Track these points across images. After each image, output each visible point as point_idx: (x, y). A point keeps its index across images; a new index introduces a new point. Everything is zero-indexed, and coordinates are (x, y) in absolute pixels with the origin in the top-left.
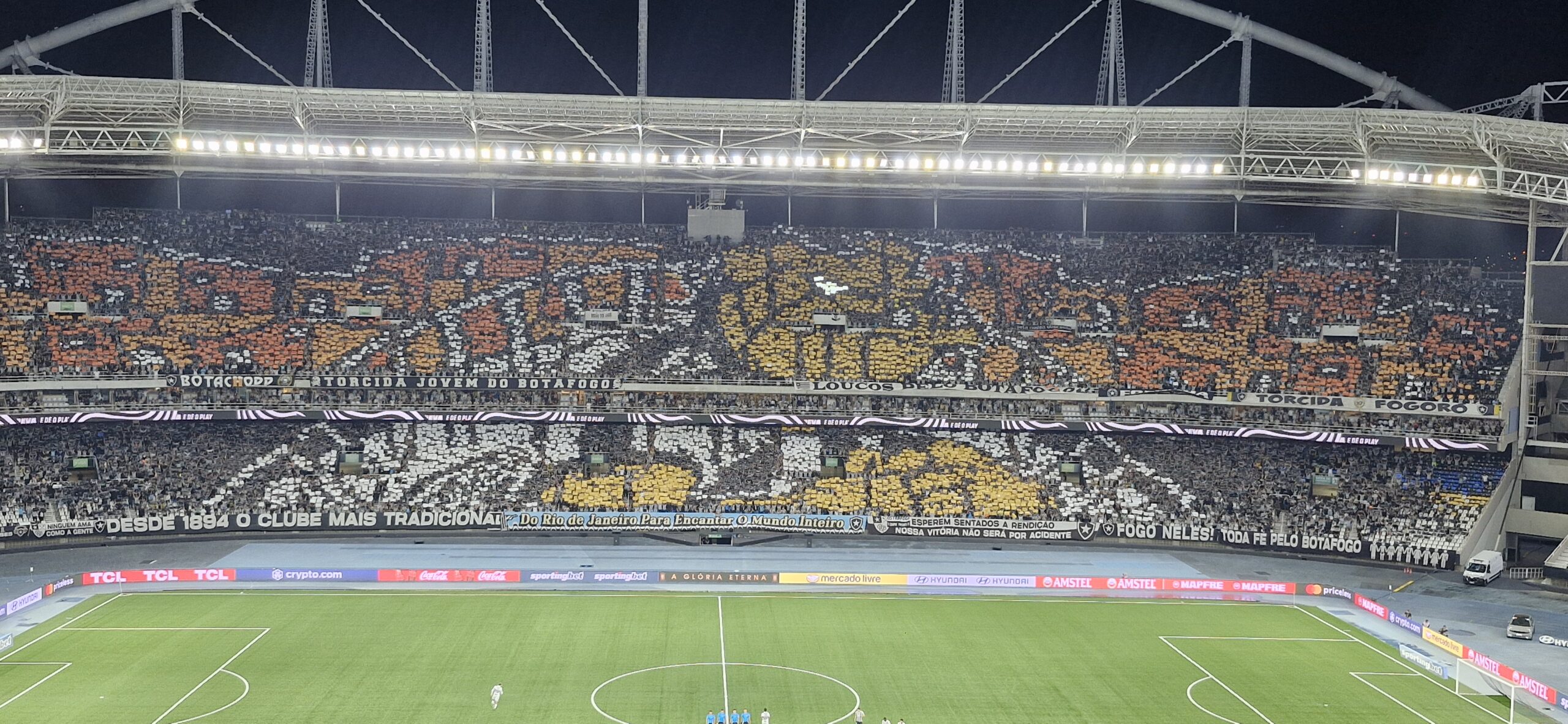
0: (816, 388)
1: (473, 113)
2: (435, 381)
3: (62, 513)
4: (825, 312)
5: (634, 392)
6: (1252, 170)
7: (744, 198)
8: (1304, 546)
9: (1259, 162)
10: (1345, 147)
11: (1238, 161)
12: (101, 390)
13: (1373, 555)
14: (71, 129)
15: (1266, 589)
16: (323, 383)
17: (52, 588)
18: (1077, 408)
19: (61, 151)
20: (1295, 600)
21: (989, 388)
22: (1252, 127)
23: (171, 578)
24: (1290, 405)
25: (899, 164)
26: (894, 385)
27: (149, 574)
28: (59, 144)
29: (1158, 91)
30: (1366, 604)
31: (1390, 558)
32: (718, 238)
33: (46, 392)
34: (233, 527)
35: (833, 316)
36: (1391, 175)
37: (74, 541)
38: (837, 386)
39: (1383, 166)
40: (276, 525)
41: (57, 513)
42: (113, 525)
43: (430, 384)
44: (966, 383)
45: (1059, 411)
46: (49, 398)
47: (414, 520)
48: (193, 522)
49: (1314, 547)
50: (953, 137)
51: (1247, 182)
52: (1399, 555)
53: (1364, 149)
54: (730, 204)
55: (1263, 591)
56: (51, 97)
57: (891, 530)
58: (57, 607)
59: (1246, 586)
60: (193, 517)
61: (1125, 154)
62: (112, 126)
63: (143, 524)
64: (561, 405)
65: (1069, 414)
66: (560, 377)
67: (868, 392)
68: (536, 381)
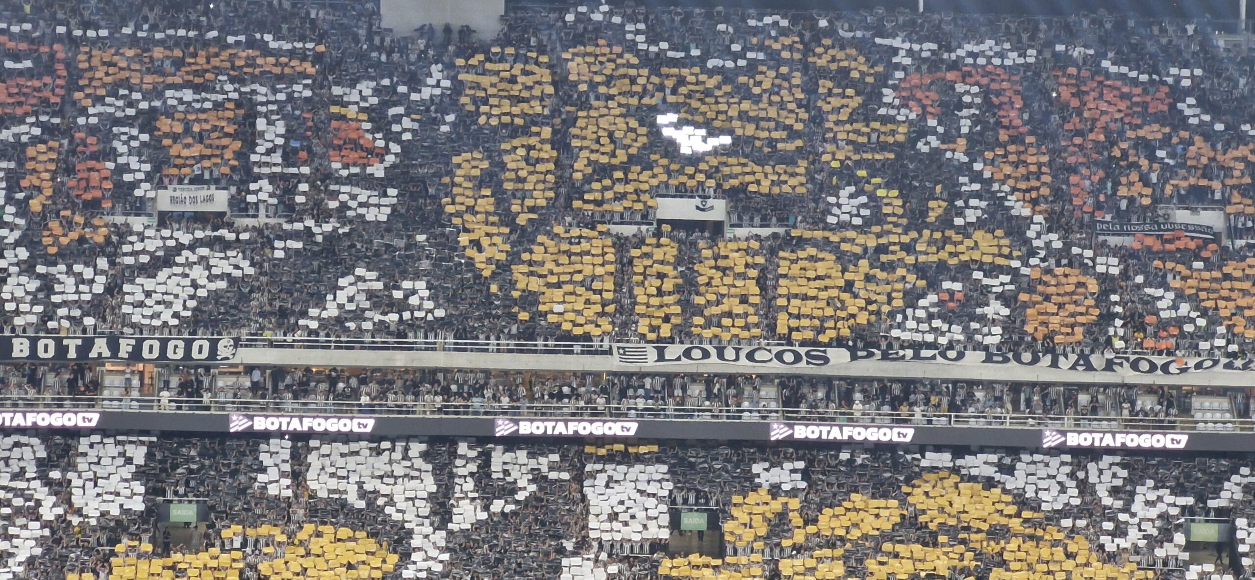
0: (661, 358)
4: (682, 192)
5: (262, 368)
18: (1225, 403)
21: (1035, 360)
26: (831, 352)
32: (447, 29)
35: (697, 201)
44: (986, 348)
45: (1186, 410)
64: (106, 394)
65: (1208, 416)
66: (102, 335)
67: (776, 367)
68: (52, 344)
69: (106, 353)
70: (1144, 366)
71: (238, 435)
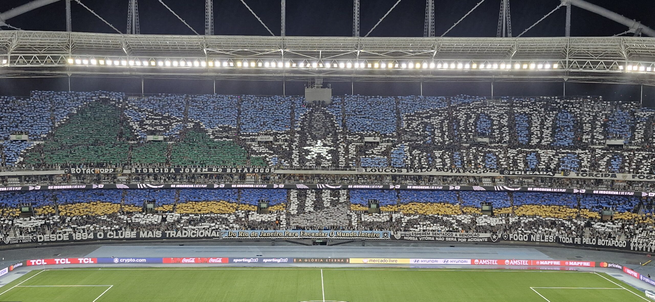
0: (366, 171)
1: (205, 45)
2: (188, 169)
3: (17, 233)
4: (370, 136)
5: (281, 174)
6: (572, 67)
7: (331, 83)
8: (599, 244)
9: (575, 62)
10: (616, 55)
11: (565, 62)
12: (34, 176)
13: (632, 249)
14: (20, 55)
15: (581, 265)
16: (137, 171)
17: (13, 267)
18: (490, 180)
19: (15, 65)
20: (595, 270)
21: (448, 171)
22: (571, 46)
23: (67, 262)
24: (591, 177)
25: (404, 66)
26: (403, 170)
27: (57, 260)
28: (15, 62)
29: (527, 30)
30: (629, 271)
31: (640, 250)
32: (319, 101)
33: (9, 177)
34: (95, 238)
35: (373, 138)
36: (638, 68)
37: (22, 245)
38: (376, 171)
39: (634, 64)
40: (115, 237)
41: (15, 232)
42: (41, 238)
43: (186, 171)
44: (437, 168)
45: (481, 181)
46: (11, 179)
47: (179, 234)
48: (77, 236)
49: (603, 245)
50: (429, 53)
51: (570, 72)
52: (644, 248)
53: (625, 56)
54: (325, 86)
55: (579, 266)
56: (11, 40)
57: (402, 237)
58: (15, 276)
59: (571, 263)
60: (77, 233)
61: (511, 60)
62: (39, 53)
63: (54, 238)
64: (247, 180)
65: (486, 183)
66: (246, 167)
67: (391, 173)
68: (235, 169)
69: (247, 171)
70: (472, 172)
71: (275, 189)
